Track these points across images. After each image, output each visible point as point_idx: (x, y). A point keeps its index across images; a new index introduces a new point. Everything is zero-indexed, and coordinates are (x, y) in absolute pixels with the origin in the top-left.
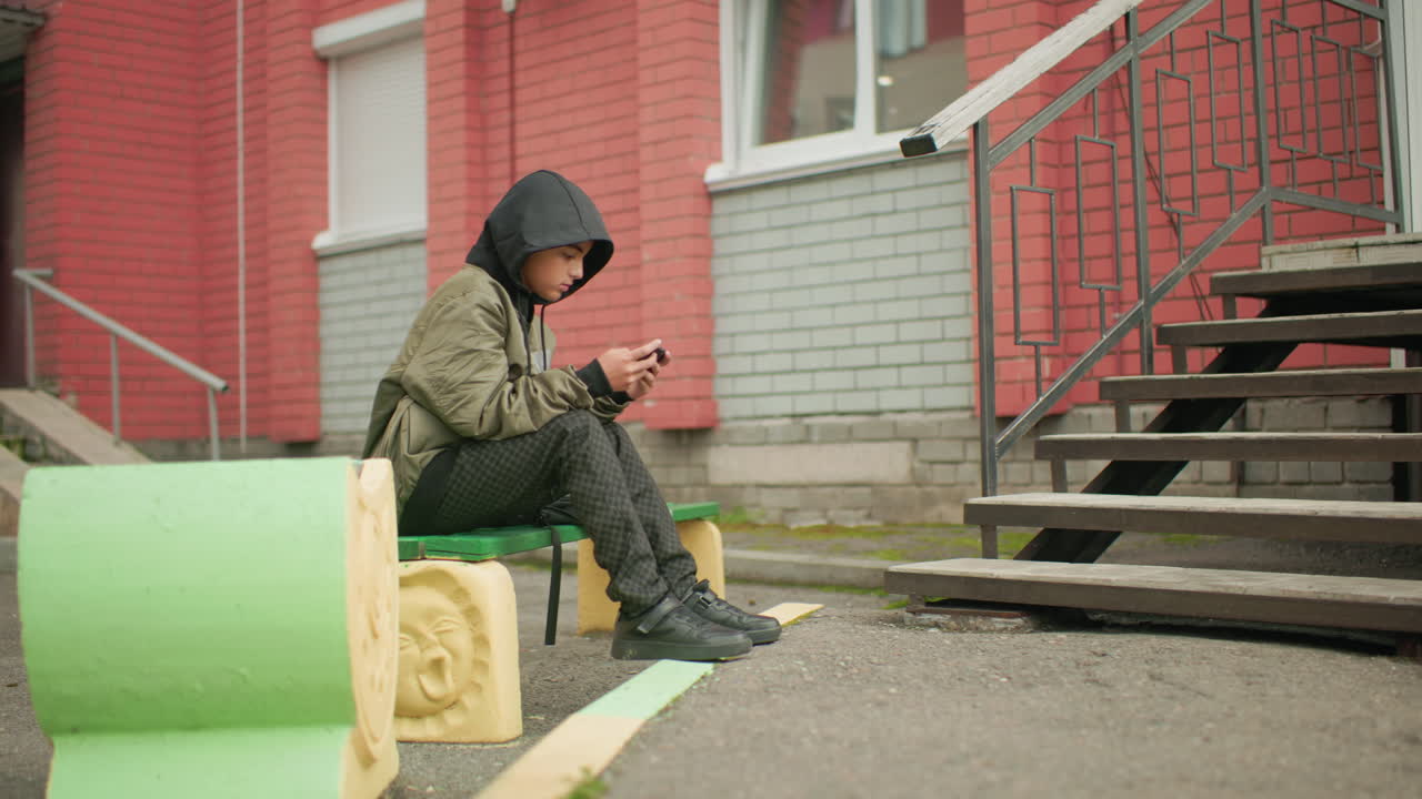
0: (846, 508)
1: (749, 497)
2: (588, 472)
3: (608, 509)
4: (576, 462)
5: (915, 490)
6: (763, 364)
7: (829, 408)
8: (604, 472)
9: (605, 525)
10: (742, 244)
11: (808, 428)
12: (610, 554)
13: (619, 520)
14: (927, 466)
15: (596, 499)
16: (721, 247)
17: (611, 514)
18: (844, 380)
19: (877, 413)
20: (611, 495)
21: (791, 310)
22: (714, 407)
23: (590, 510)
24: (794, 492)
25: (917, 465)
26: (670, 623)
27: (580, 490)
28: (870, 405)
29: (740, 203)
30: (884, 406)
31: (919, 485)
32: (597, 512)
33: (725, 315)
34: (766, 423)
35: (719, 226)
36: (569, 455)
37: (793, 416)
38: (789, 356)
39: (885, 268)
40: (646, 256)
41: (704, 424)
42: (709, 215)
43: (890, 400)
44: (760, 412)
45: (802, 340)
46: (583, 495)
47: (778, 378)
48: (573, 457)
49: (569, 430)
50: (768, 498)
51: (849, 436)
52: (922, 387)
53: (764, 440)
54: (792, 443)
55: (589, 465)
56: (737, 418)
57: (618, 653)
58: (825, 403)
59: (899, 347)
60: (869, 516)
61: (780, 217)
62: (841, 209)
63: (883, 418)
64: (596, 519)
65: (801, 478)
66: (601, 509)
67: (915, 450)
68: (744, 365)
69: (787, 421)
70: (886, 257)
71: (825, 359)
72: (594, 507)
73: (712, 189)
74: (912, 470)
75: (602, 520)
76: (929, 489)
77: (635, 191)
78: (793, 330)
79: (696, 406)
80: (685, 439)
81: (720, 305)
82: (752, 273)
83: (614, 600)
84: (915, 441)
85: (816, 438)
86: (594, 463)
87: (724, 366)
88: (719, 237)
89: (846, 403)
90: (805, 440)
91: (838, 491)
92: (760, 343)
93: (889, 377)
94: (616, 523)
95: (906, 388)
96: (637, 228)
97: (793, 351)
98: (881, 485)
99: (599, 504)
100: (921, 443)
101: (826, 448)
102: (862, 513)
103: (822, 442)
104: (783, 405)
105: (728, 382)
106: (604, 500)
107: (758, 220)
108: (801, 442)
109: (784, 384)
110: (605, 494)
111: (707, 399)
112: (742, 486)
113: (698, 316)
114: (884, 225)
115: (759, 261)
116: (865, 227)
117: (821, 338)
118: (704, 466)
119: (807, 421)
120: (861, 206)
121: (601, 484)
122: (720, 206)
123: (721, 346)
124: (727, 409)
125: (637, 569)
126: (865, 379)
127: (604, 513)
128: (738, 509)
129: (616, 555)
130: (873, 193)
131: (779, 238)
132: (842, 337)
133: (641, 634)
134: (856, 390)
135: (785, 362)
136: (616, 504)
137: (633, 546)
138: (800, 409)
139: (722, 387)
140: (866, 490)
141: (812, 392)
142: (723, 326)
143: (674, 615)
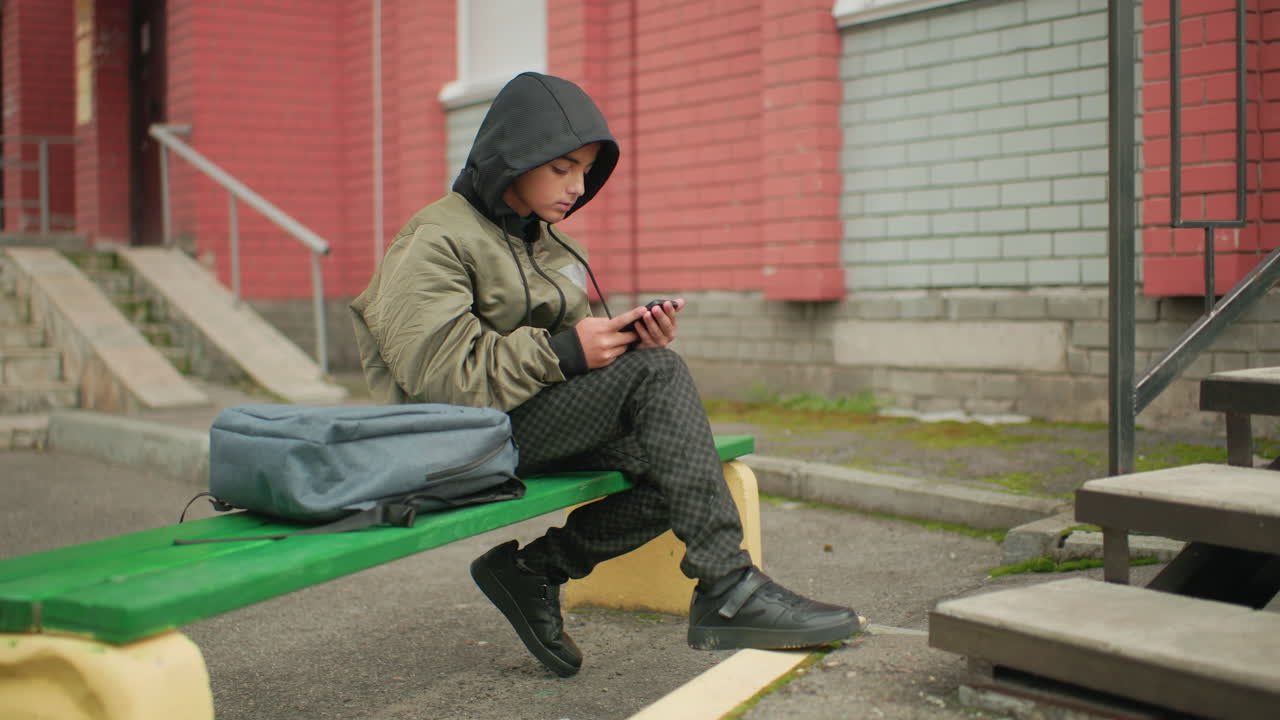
0: (986, 398)
1: (877, 380)
2: (668, 422)
3: (687, 467)
4: (653, 409)
5: (1071, 381)
6: (897, 226)
7: (970, 280)
8: (685, 423)
9: (682, 486)
10: (874, 87)
11: (946, 302)
12: (687, 520)
13: (700, 480)
14: (1084, 353)
15: (674, 454)
16: (851, 91)
17: (690, 472)
18: (989, 247)
19: (1025, 288)
20: (693, 450)
21: (929, 164)
22: (841, 275)
23: (666, 467)
24: (929, 377)
25: (1072, 350)
26: (759, 604)
27: (656, 443)
28: (1019, 278)
29: (874, 39)
30: (1034, 279)
31: (1073, 374)
32: (675, 470)
33: (854, 170)
34: (900, 296)
35: (849, 67)
36: (646, 399)
37: (929, 288)
38: (924, 218)
39: (1038, 114)
40: (768, 103)
41: (829, 295)
42: (838, 55)
43: (1041, 272)
44: (892, 282)
45: (940, 200)
46: (659, 450)
47: (913, 244)
48: (651, 403)
49: (652, 369)
50: (898, 382)
51: (993, 313)
52: (1081, 257)
53: (896, 315)
54: (927, 320)
55: (669, 414)
56: (866, 289)
57: (695, 641)
58: (965, 274)
59: (1053, 209)
60: (1014, 410)
61: (917, 56)
62: (988, 42)
63: (1032, 293)
64: (672, 478)
65: (936, 360)
66: (679, 465)
67: (1069, 332)
68: (874, 228)
69: (922, 294)
70: (1039, 101)
71: (967, 222)
72: (671, 463)
73: (842, 24)
74: (1066, 356)
75: (679, 480)
76: (1084, 380)
77: (757, 29)
78: (930, 187)
79: (819, 275)
80: (809, 313)
81: (849, 158)
82: (885, 121)
83: (691, 576)
84: (1070, 322)
85: (954, 313)
86: (675, 411)
87: (852, 229)
88: (850, 79)
89: (989, 274)
90: (942, 317)
91: (979, 377)
92: (891, 203)
93: (1042, 244)
94: (696, 483)
95: (1062, 258)
96: (758, 72)
97: (930, 213)
98: (1030, 371)
99: (677, 460)
100: (1077, 325)
101: (966, 328)
102: (1005, 405)
103: (961, 320)
104: (918, 275)
105: (858, 246)
106: (683, 456)
107: (894, 59)
108: (938, 318)
109: (919, 249)
110: (684, 448)
111: (833, 267)
112: (871, 368)
113: (823, 171)
114: (1039, 62)
115: (894, 107)
116: (1015, 64)
117: (962, 198)
118: (829, 343)
119: (945, 294)
120: (1012, 40)
121: (680, 436)
122: (851, 44)
123: (849, 205)
124: (855, 278)
125: (717, 539)
126: (1014, 246)
127: (682, 471)
128: (866, 394)
129: (695, 522)
130: (1026, 24)
131: (916, 80)
132: (987, 196)
133: (724, 618)
134: (1001, 259)
135: (920, 225)
136: (698, 462)
137: (716, 511)
138: (938, 280)
139: (850, 252)
140: (1011, 378)
141: (951, 260)
142: (851, 183)
143: (762, 595)
